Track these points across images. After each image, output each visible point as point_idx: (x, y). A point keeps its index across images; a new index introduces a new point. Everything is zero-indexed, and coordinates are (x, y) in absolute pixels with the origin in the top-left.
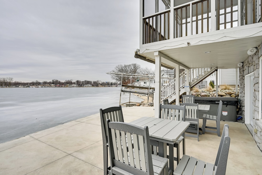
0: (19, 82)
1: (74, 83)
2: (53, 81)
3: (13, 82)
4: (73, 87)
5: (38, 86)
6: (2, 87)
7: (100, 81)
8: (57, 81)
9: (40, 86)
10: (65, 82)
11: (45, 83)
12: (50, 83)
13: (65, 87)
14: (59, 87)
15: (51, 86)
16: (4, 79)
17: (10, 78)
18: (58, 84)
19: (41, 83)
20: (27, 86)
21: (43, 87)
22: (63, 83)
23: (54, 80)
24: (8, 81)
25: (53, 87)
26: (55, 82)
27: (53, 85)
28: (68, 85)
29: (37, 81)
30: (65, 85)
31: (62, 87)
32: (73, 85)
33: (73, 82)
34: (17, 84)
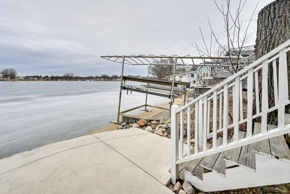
0: (78, 77)
1: (119, 78)
2: (103, 76)
3: (74, 76)
4: (118, 81)
5: (91, 80)
6: (66, 80)
7: (141, 76)
8: (106, 76)
9: (92, 80)
10: (112, 77)
11: (97, 77)
12: (100, 78)
13: (111, 81)
14: (107, 81)
15: (101, 80)
16: (68, 74)
17: (72, 73)
18: (107, 79)
19: (94, 77)
20: (83, 80)
21: (95, 80)
22: (110, 78)
23: (104, 75)
24: (71, 76)
25: (102, 81)
27: (102, 79)
28: (114, 79)
29: (91, 76)
30: (112, 79)
31: (109, 81)
32: (118, 79)
33: (118, 76)
34: (77, 79)
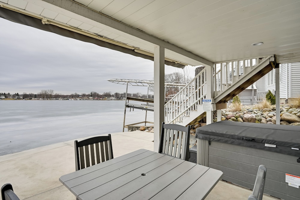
0: (59, 95)
1: (113, 96)
2: (91, 93)
3: (54, 94)
4: (111, 100)
5: (77, 99)
6: (44, 99)
7: (140, 93)
8: (95, 93)
9: (78, 99)
10: (103, 95)
11: (84, 95)
12: (88, 96)
13: (103, 100)
14: (97, 100)
15: (89, 99)
16: (46, 91)
17: (51, 90)
18: (96, 97)
19: (80, 95)
20: (66, 98)
21: (82, 99)
22: (101, 96)
23: (93, 92)
24: (49, 93)
25: (91, 100)
26: (93, 94)
27: (91, 97)
28: (106, 97)
29: (76, 93)
30: (104, 98)
31: (100, 100)
32: (111, 98)
33: (111, 94)
34: (57, 97)
